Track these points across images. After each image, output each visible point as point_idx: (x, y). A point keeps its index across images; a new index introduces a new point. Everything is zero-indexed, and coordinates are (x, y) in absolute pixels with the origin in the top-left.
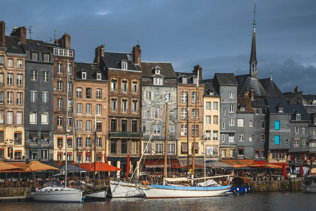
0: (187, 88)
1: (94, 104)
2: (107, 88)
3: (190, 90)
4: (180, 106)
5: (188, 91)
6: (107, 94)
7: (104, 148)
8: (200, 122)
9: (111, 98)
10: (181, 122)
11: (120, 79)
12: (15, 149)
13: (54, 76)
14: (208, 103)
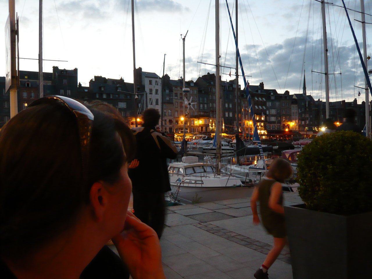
3: (286, 101)
4: (282, 108)
8: (290, 115)
10: (282, 116)
11: (258, 97)
13: (234, 96)
14: (293, 107)
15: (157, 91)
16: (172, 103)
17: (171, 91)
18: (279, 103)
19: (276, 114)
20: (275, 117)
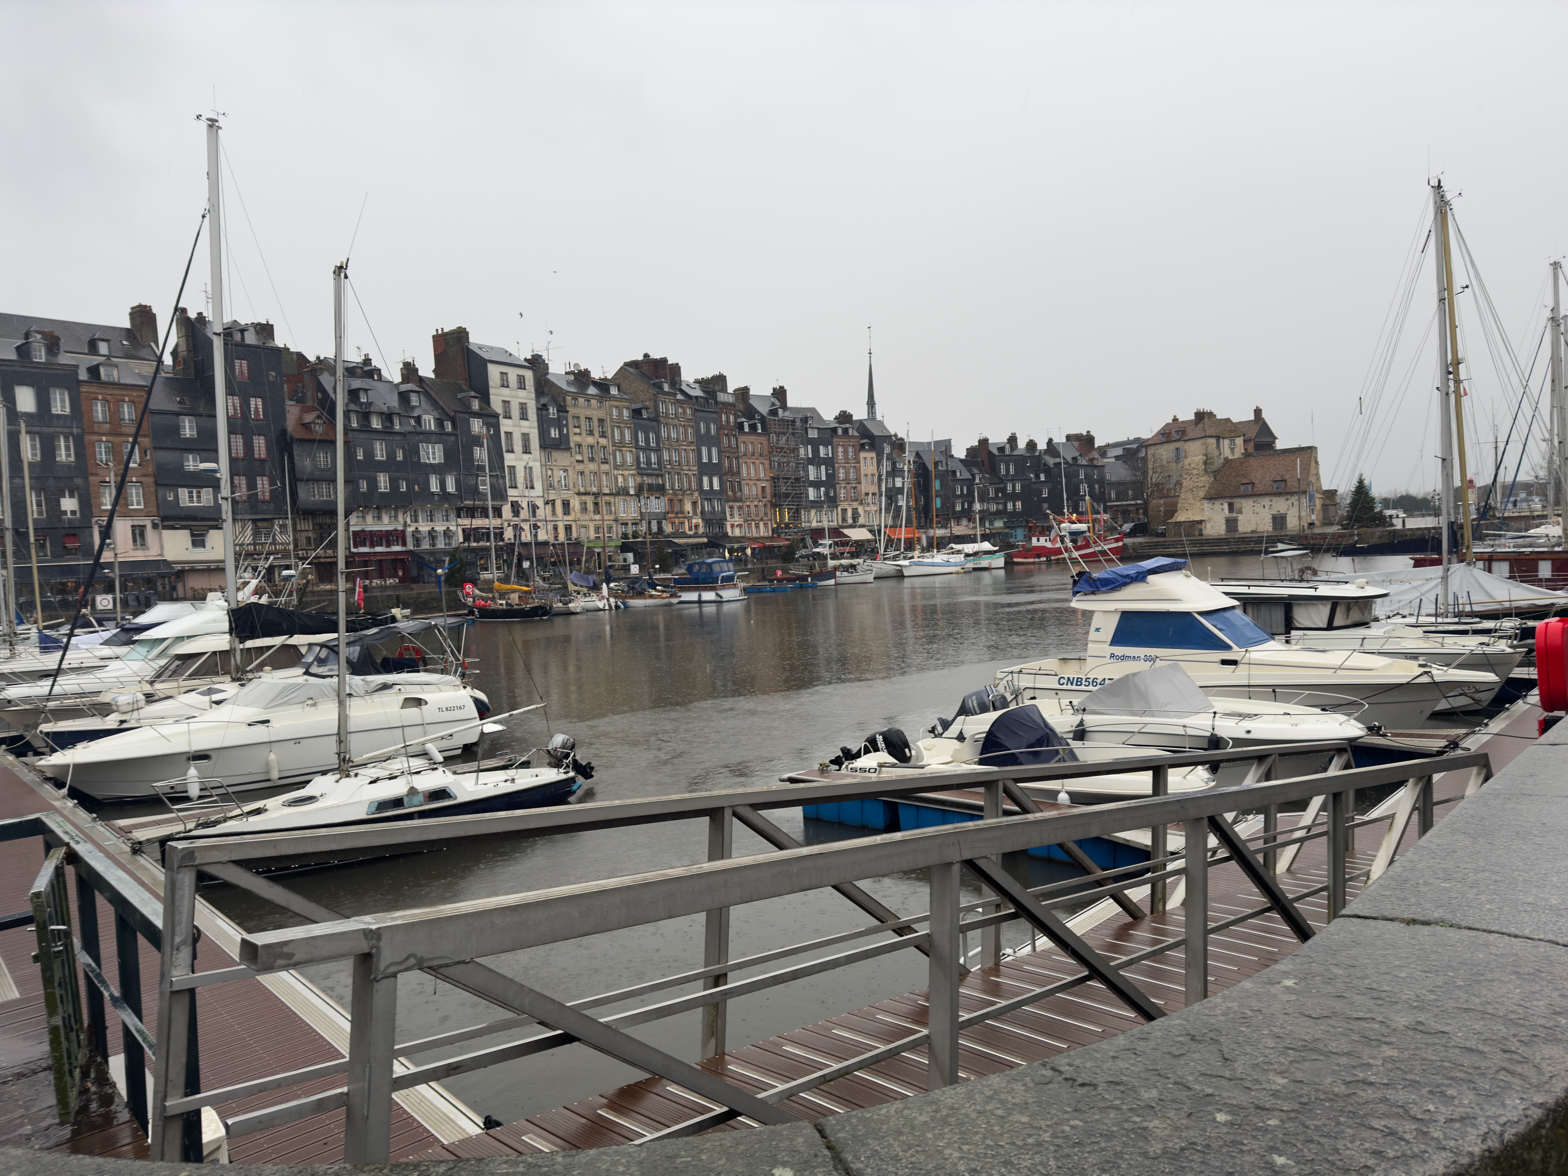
0: (843, 441)
1: (757, 462)
2: (767, 441)
3: (847, 443)
4: (838, 463)
5: (844, 444)
7: (770, 518)
8: (858, 483)
10: (840, 484)
12: (694, 521)
13: (720, 427)
14: (865, 458)
15: (523, 407)
16: (569, 449)
17: (562, 409)
18: (830, 447)
19: (824, 478)
20: (823, 489)
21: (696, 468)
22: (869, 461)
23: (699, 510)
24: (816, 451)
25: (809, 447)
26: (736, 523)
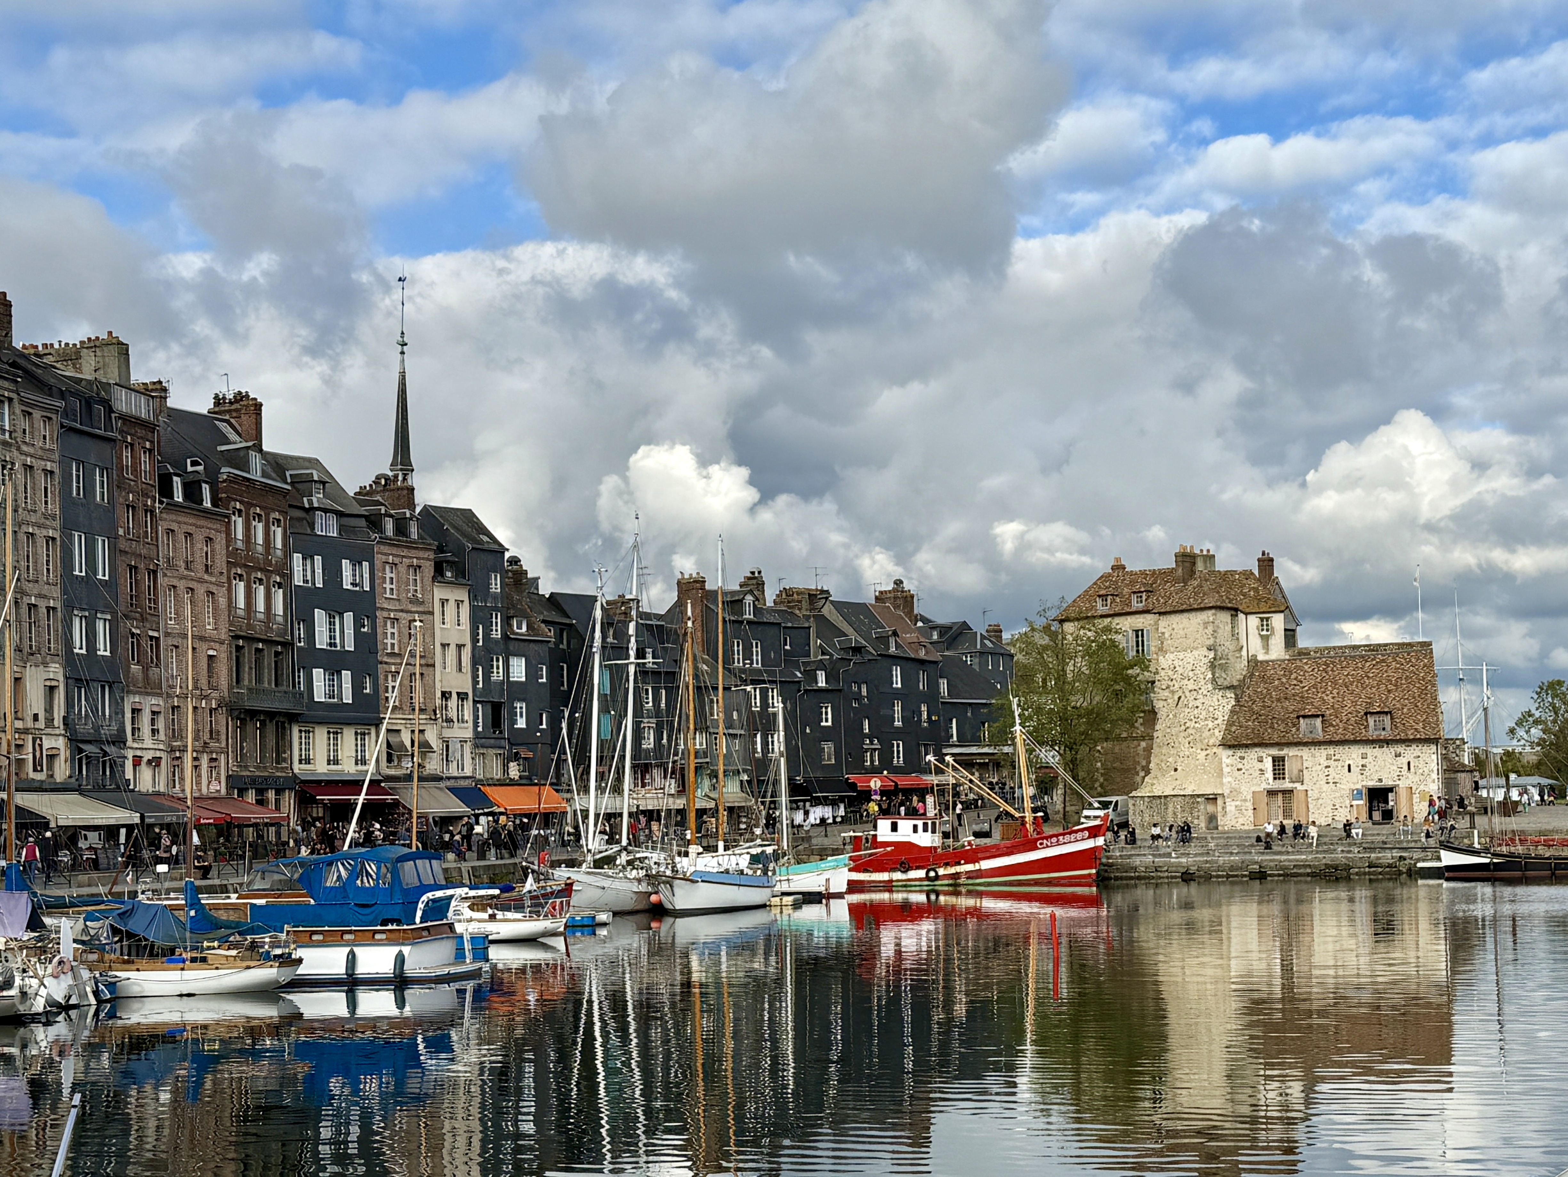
0: (395, 551)
1: (201, 590)
2: (224, 535)
3: (403, 557)
4: (383, 609)
5: (397, 560)
6: (224, 558)
7: (223, 745)
8: (428, 665)
9: (233, 571)
10: (386, 663)
11: (249, 505)
12: (47, 743)
13: (118, 484)
14: (444, 602)
18: (365, 564)
19: (350, 647)
20: (346, 675)
21: (56, 592)
22: (450, 608)
23: (59, 712)
24: (333, 573)
25: (318, 559)
26: (148, 755)
